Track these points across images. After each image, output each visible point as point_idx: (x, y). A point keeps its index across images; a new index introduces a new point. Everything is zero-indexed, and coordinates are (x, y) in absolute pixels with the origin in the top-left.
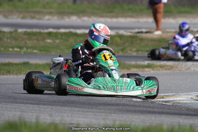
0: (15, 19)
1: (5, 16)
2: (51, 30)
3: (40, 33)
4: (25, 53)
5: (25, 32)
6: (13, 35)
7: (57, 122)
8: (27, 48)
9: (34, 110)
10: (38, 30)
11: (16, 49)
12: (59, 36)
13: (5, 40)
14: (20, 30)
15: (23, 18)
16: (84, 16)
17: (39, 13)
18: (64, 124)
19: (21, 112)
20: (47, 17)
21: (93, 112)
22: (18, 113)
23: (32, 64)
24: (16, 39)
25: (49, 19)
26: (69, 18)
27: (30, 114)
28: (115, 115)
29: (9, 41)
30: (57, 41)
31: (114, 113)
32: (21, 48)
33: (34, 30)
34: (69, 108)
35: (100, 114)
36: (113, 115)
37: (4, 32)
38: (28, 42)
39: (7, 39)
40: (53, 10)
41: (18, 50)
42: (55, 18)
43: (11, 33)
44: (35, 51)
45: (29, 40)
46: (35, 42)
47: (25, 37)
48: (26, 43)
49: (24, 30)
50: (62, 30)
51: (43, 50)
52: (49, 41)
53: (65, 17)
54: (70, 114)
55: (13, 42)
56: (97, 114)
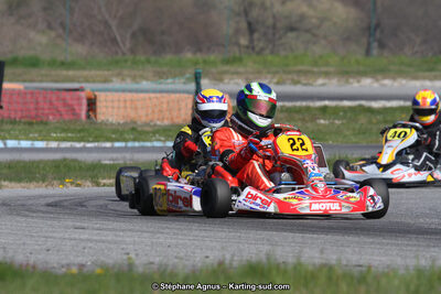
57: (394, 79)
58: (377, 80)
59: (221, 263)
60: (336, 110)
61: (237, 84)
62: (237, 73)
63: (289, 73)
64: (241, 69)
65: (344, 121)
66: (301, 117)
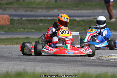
0: (21, 12)
1: (15, 10)
2: (42, 18)
3: (36, 20)
4: (27, 32)
5: (27, 19)
6: (20, 21)
7: (46, 72)
8: (28, 29)
9: (32, 65)
10: (34, 18)
11: (21, 30)
12: (47, 22)
13: (15, 24)
14: (24, 19)
15: (25, 11)
16: (61, 10)
17: (35, 8)
18: (50, 73)
19: (24, 66)
20: (40, 11)
21: (67, 66)
22: (23, 67)
23: (31, 38)
24: (21, 24)
25: (41, 12)
26: (53, 11)
27: (30, 67)
28: (80, 67)
29: (17, 25)
30: (46, 25)
31: (79, 66)
32: (24, 29)
33: (32, 18)
34: (53, 64)
35: (71, 67)
36: (79, 67)
37: (14, 20)
38: (29, 25)
39: (16, 24)
40: (43, 6)
41: (23, 30)
42: (45, 11)
43: (18, 20)
44: (33, 30)
45: (29, 24)
46: (33, 25)
47: (27, 22)
48: (27, 26)
49: (26, 18)
50: (49, 18)
51: (37, 30)
52: (41, 24)
53: (50, 10)
54: (53, 67)
55: (20, 25)
56: (69, 67)
57: (65, 10)
58: (59, 10)
59: (7, 72)
60: (45, 20)
61: (11, 11)
62: (11, 8)
63: (29, 8)
64: (13, 6)
65: (48, 24)
66: (33, 23)
